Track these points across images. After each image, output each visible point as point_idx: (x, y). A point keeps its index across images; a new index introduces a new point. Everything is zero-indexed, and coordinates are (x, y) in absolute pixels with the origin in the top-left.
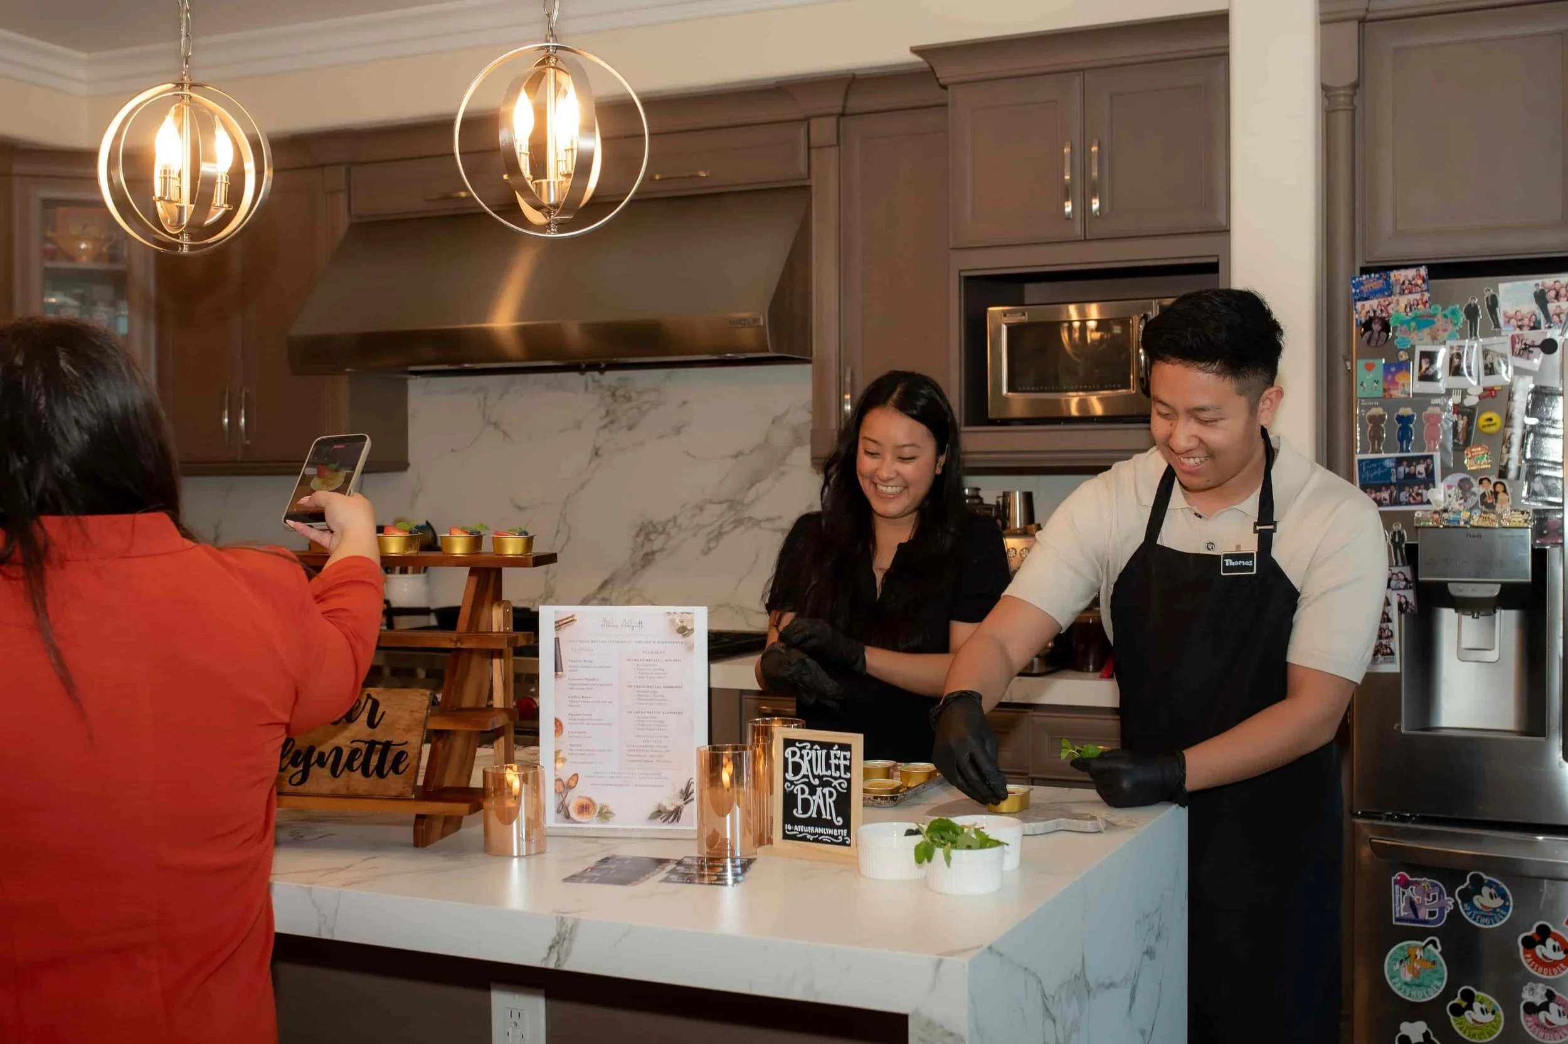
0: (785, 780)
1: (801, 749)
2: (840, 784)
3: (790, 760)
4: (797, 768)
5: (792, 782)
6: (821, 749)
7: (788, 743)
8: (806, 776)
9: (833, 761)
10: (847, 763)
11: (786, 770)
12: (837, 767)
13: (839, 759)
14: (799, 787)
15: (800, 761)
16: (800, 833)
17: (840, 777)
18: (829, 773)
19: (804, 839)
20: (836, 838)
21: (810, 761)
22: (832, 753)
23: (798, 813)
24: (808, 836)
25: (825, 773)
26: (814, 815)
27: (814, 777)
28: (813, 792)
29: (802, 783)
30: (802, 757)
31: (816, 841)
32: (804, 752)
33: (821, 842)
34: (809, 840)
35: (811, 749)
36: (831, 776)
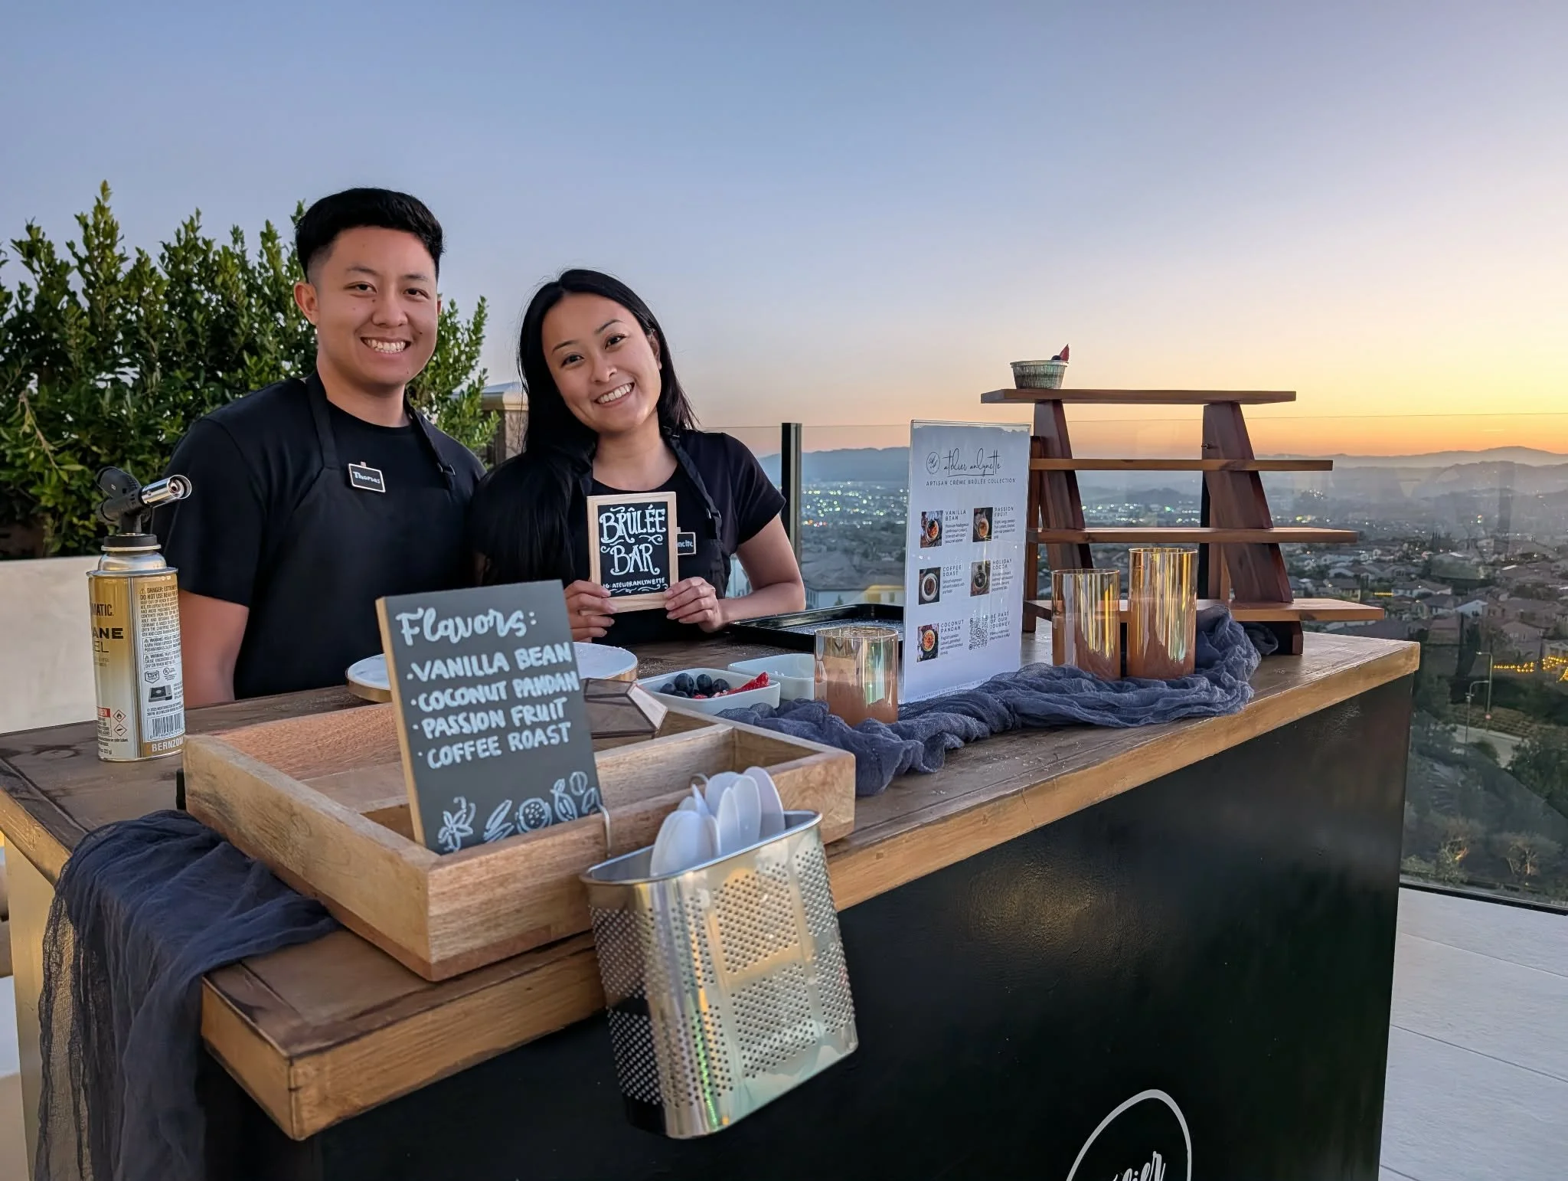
0: (601, 544)
1: (615, 513)
2: (656, 539)
3: (605, 525)
4: (612, 531)
5: (608, 545)
6: (636, 510)
7: (602, 509)
8: (621, 537)
9: (648, 520)
10: (663, 519)
11: (601, 535)
12: (653, 524)
13: (654, 516)
14: (615, 549)
15: (616, 524)
16: (619, 589)
17: (656, 533)
18: (645, 531)
19: (624, 594)
20: (655, 586)
21: (625, 523)
22: (647, 512)
23: (615, 572)
24: (627, 590)
25: (640, 531)
26: (632, 571)
27: (630, 536)
28: (629, 550)
29: (618, 544)
30: (617, 521)
31: (634, 593)
32: (619, 516)
33: (641, 592)
34: (628, 594)
35: (626, 512)
36: (647, 533)
